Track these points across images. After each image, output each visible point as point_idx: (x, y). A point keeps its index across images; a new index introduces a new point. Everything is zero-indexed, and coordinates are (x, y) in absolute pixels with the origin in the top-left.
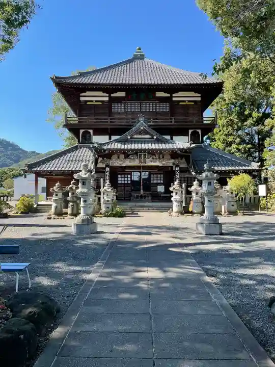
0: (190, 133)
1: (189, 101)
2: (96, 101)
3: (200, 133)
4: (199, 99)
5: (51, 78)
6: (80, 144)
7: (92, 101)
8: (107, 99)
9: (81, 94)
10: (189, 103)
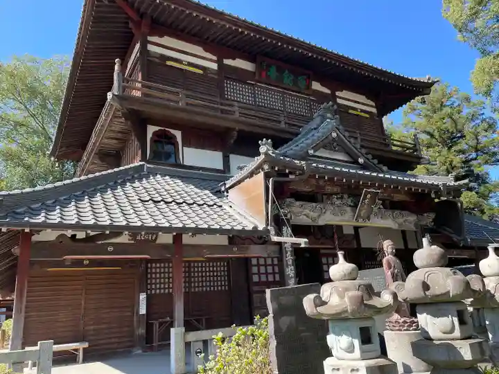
1: (362, 111)
2: (190, 64)
4: (374, 110)
6: (148, 162)
7: (179, 61)
8: (214, 66)
9: (150, 38)
10: (363, 114)
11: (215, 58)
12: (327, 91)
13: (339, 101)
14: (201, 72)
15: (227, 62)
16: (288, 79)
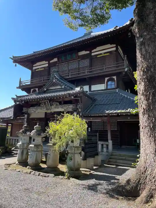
0: (106, 81)
1: (105, 53)
2: (41, 68)
3: (116, 80)
4: (114, 49)
5: (10, 58)
7: (38, 69)
8: (47, 65)
9: (34, 66)
10: (105, 55)
11: (47, 62)
12: (88, 52)
13: (93, 54)
14: (44, 69)
15: (51, 62)
16: (69, 57)
